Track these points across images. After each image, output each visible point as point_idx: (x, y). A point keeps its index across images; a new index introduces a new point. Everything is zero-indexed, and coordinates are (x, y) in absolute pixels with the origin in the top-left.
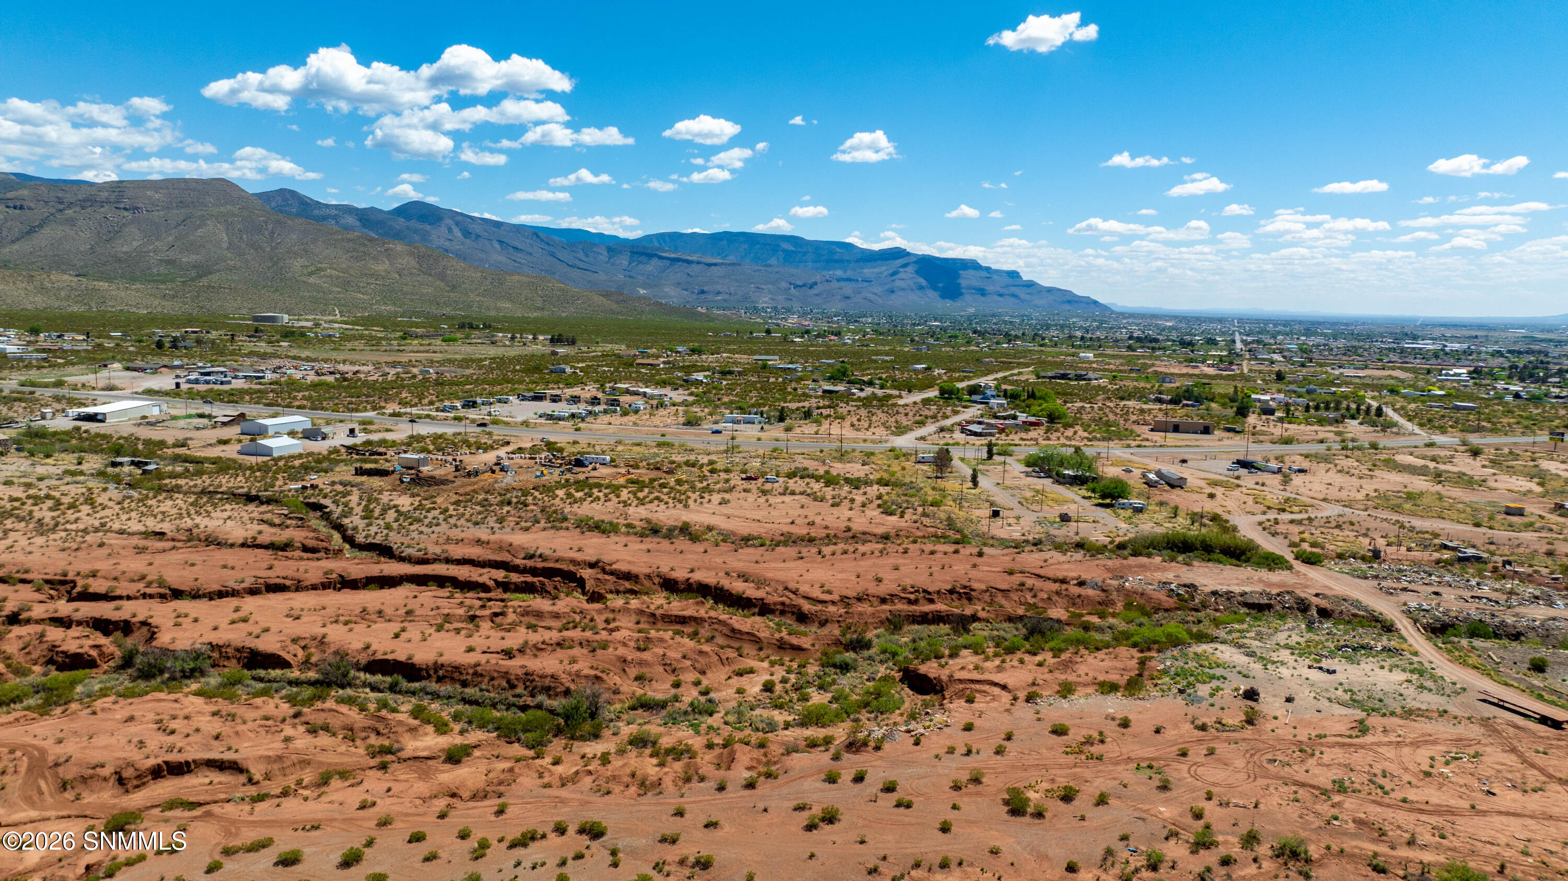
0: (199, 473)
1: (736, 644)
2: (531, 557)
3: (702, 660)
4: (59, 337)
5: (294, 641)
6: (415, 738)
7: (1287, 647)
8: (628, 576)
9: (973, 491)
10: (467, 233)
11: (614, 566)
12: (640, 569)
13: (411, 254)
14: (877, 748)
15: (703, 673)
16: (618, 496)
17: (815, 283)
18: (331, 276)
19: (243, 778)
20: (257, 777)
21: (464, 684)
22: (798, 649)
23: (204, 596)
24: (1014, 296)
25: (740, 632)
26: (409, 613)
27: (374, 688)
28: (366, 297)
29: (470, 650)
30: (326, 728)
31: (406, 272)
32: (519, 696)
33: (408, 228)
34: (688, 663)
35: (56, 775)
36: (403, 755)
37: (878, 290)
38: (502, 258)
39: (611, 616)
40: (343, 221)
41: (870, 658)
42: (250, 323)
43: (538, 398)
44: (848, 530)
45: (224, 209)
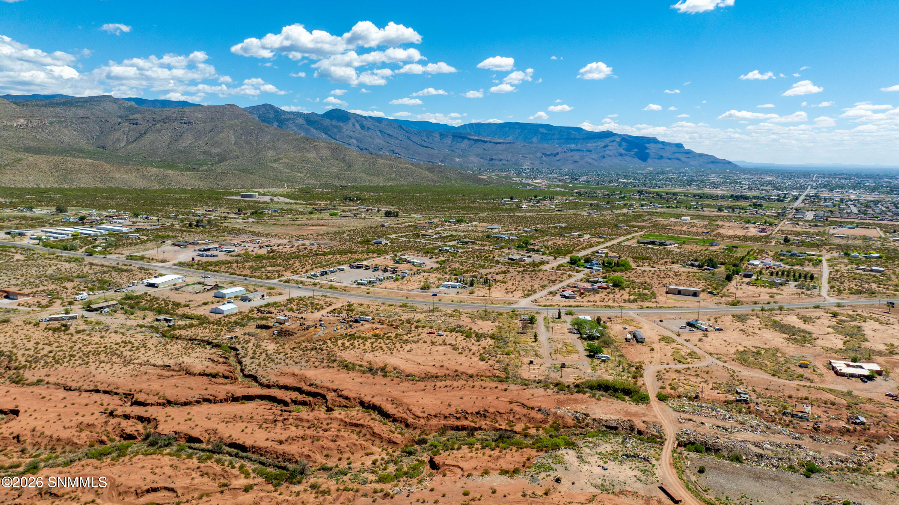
0: (191, 326)
1: (373, 439)
2: (311, 385)
3: (354, 448)
4: (147, 218)
5: (206, 431)
6: (236, 480)
7: (601, 454)
8: (347, 398)
9: (533, 344)
10: (363, 127)
11: (343, 392)
12: (352, 395)
13: (328, 148)
14: (392, 498)
15: (353, 454)
16: (364, 345)
17: (558, 154)
18: (285, 163)
19: (175, 495)
20: (179, 494)
21: (262, 455)
22: (395, 443)
23: (179, 404)
24: (678, 159)
25: (376, 433)
26: (252, 418)
27: (230, 455)
28: (302, 175)
29: (267, 439)
30: (207, 474)
31: (324, 158)
32: (279, 462)
33: (331, 125)
34: (348, 449)
35: (118, 490)
36: (231, 487)
37: (595, 156)
38: (381, 142)
39: (329, 421)
40: (297, 122)
41: (424, 448)
42: (239, 198)
43: (359, 267)
44: (456, 371)
45: (233, 122)
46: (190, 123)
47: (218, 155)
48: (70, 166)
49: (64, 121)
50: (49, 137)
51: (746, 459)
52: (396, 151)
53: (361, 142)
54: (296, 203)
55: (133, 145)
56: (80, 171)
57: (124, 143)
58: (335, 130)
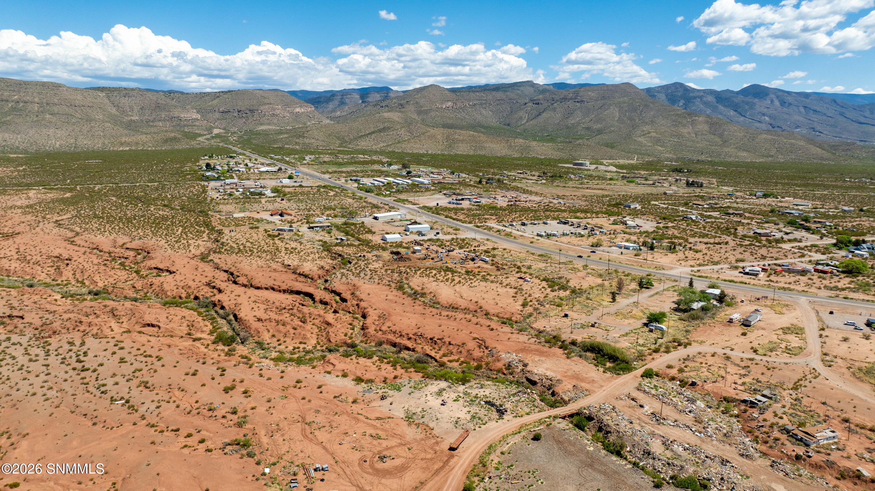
1: (324, 335)
4: (459, 175)
8: (359, 307)
9: (606, 303)
10: (783, 103)
11: (362, 303)
13: (707, 122)
14: (250, 368)
18: (651, 137)
20: (160, 331)
23: (254, 287)
25: (329, 332)
29: (255, 316)
30: (193, 326)
31: (699, 133)
33: (743, 101)
35: (138, 320)
36: (191, 336)
38: (801, 119)
39: (317, 317)
40: (705, 99)
41: (346, 351)
42: (571, 166)
43: (565, 223)
44: (481, 308)
45: (622, 100)
46: (582, 101)
47: (598, 131)
48: (456, 137)
49: (484, 104)
50: (466, 116)
51: (630, 451)
52: (818, 128)
53: (775, 119)
54: (616, 172)
55: (531, 122)
56: (462, 141)
57: (525, 121)
58: (747, 107)
